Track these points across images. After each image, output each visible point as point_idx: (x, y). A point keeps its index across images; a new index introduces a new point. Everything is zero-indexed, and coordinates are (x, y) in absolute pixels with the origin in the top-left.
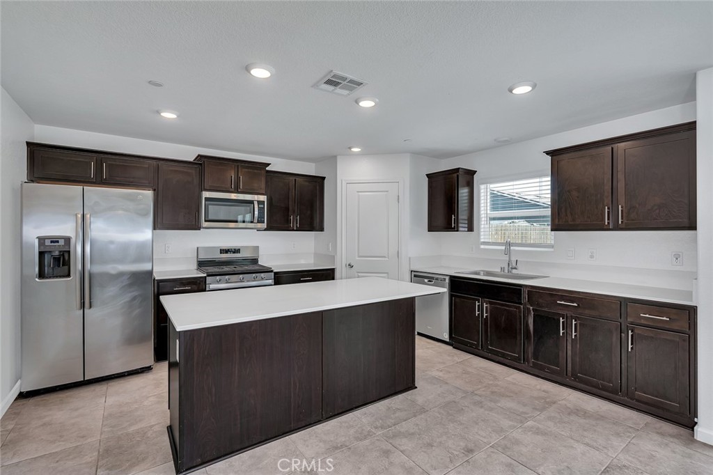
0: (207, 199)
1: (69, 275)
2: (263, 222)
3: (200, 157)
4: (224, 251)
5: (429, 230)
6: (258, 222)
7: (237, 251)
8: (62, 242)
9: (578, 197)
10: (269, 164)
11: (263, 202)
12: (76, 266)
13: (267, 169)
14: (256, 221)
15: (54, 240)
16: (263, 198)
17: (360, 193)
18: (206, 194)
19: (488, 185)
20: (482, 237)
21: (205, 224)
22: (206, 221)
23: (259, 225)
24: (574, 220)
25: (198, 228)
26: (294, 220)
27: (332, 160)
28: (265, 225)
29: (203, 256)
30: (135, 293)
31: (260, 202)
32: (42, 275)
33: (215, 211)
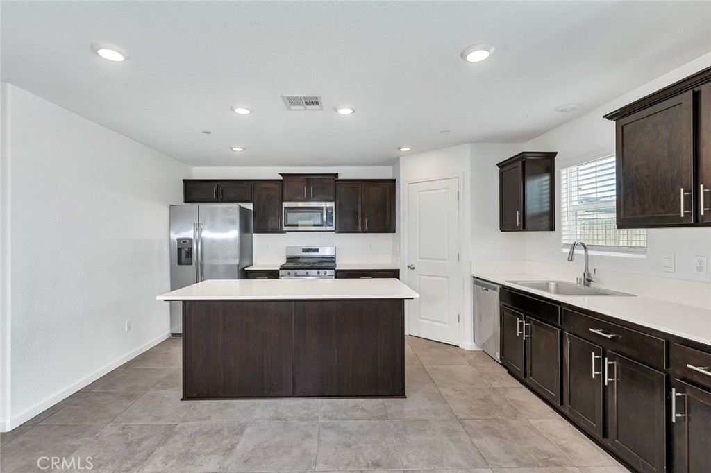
0: (286, 208)
1: (192, 263)
2: (332, 225)
4: (304, 251)
5: (503, 229)
6: (328, 225)
7: (317, 250)
8: (188, 242)
9: (648, 177)
10: (338, 174)
11: (331, 208)
13: (337, 178)
14: (325, 224)
15: (185, 241)
16: (331, 204)
17: (421, 193)
18: (285, 204)
19: (568, 169)
20: (564, 238)
21: (285, 228)
22: (285, 226)
23: (329, 228)
24: (643, 212)
25: (281, 231)
26: (362, 223)
28: (333, 228)
31: (327, 208)
32: (180, 263)
33: (292, 218)
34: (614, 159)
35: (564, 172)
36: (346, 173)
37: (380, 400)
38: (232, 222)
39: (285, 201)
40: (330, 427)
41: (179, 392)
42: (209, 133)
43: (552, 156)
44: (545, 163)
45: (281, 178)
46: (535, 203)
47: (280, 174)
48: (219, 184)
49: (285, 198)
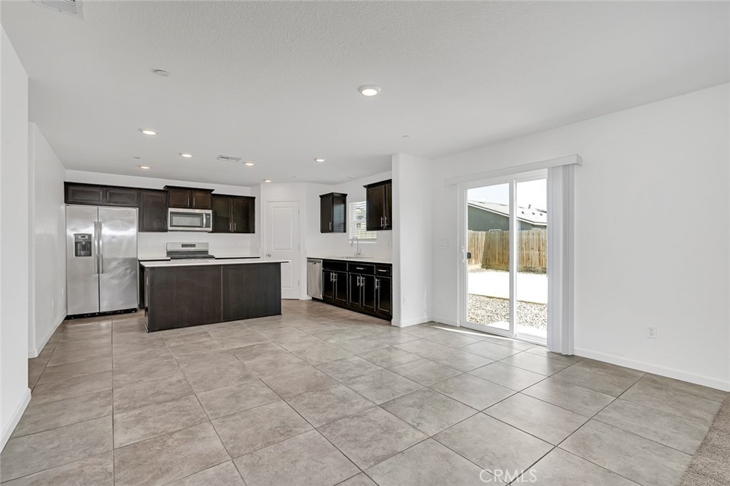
0: (171, 213)
1: (90, 255)
2: (209, 227)
3: (167, 187)
4: (183, 246)
5: (322, 232)
6: (206, 227)
7: (194, 246)
8: (87, 237)
10: (213, 190)
11: (209, 215)
12: (94, 251)
13: (213, 193)
14: (204, 226)
15: (83, 236)
16: (210, 212)
17: (275, 208)
18: (170, 210)
20: (350, 236)
21: (171, 228)
22: (171, 226)
23: (208, 229)
24: (373, 225)
25: (166, 230)
26: (232, 226)
27: (256, 185)
28: (211, 229)
29: (171, 249)
30: (127, 267)
31: (206, 215)
32: (77, 255)
33: (177, 220)
34: (365, 202)
35: (350, 204)
36: (219, 190)
38: (131, 222)
39: (171, 207)
43: (345, 196)
44: (342, 198)
46: (337, 218)
48: (108, 188)
49: (171, 205)
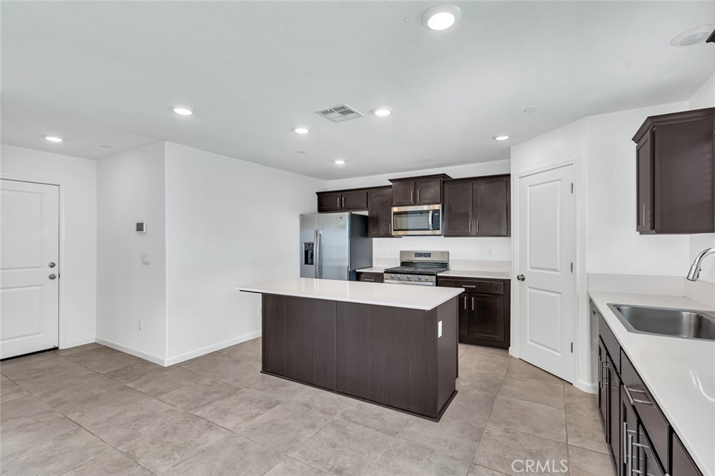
0: (395, 213)
1: (313, 264)
2: (439, 229)
4: (418, 254)
6: (435, 229)
7: (428, 255)
8: (311, 246)
10: (444, 175)
11: (437, 211)
14: (432, 228)
15: (309, 244)
16: (438, 207)
17: (532, 188)
18: (395, 209)
21: (394, 233)
22: (394, 230)
23: (438, 232)
26: (474, 225)
28: (440, 233)
29: (406, 259)
31: (435, 211)
32: (306, 262)
33: (402, 222)
36: (455, 172)
37: (409, 416)
38: (343, 228)
39: (395, 206)
40: (337, 426)
41: (259, 366)
42: (304, 152)
45: (391, 184)
47: (390, 180)
48: (343, 194)
49: (394, 204)
